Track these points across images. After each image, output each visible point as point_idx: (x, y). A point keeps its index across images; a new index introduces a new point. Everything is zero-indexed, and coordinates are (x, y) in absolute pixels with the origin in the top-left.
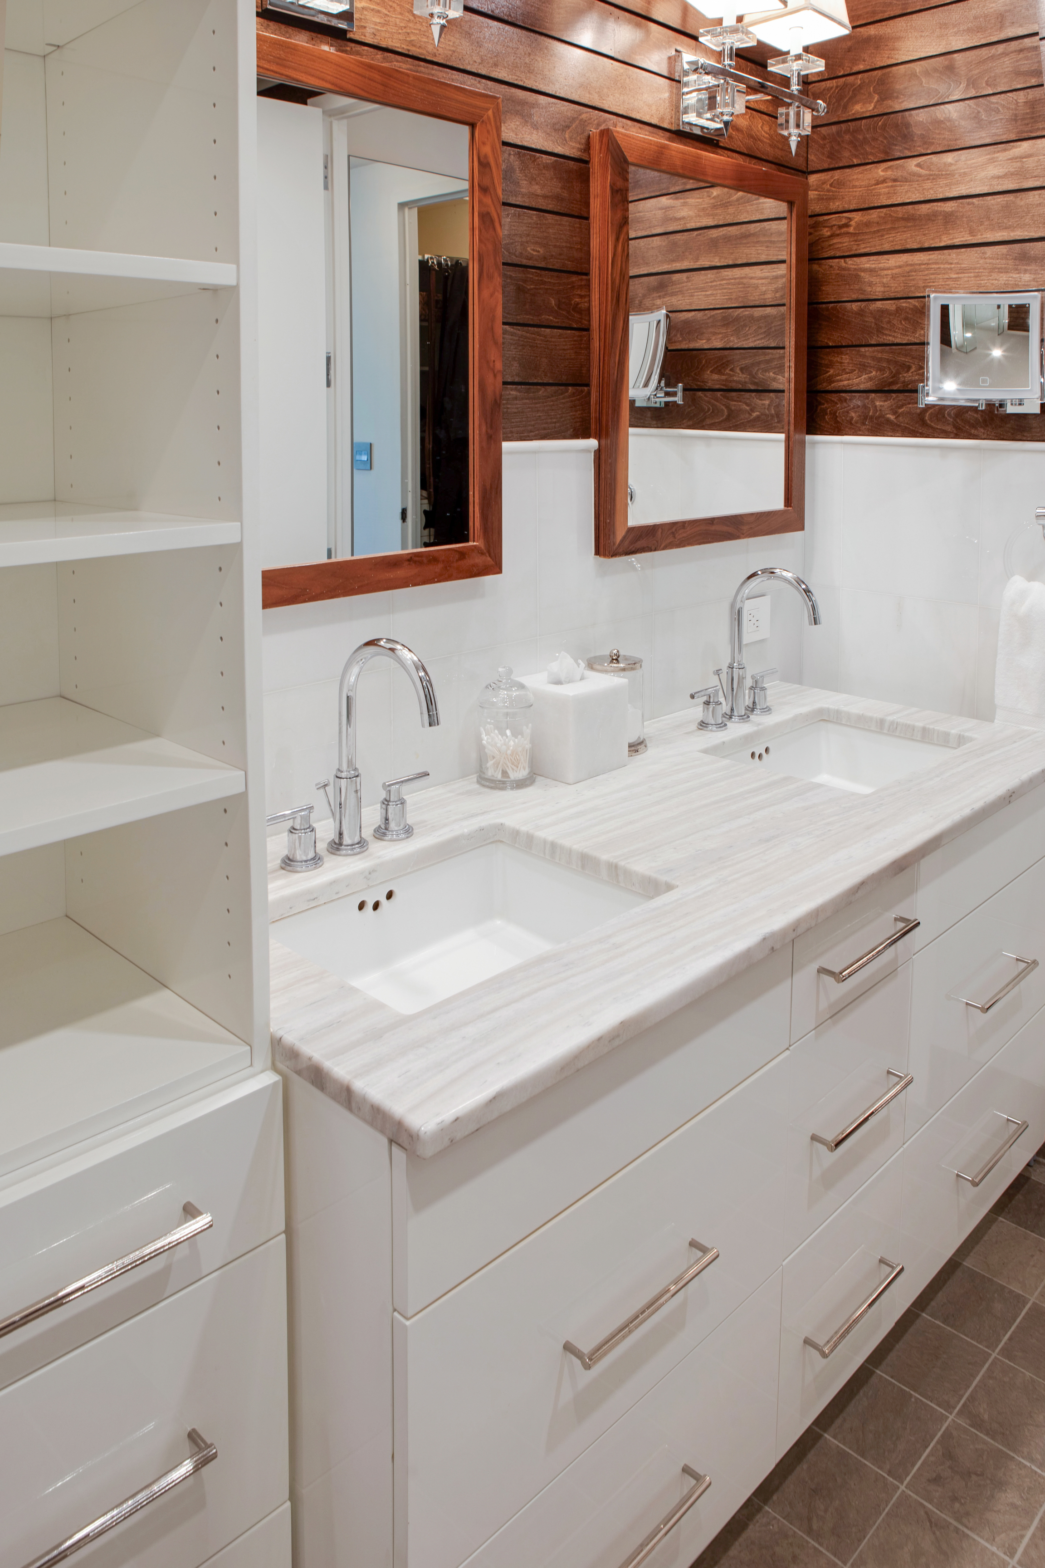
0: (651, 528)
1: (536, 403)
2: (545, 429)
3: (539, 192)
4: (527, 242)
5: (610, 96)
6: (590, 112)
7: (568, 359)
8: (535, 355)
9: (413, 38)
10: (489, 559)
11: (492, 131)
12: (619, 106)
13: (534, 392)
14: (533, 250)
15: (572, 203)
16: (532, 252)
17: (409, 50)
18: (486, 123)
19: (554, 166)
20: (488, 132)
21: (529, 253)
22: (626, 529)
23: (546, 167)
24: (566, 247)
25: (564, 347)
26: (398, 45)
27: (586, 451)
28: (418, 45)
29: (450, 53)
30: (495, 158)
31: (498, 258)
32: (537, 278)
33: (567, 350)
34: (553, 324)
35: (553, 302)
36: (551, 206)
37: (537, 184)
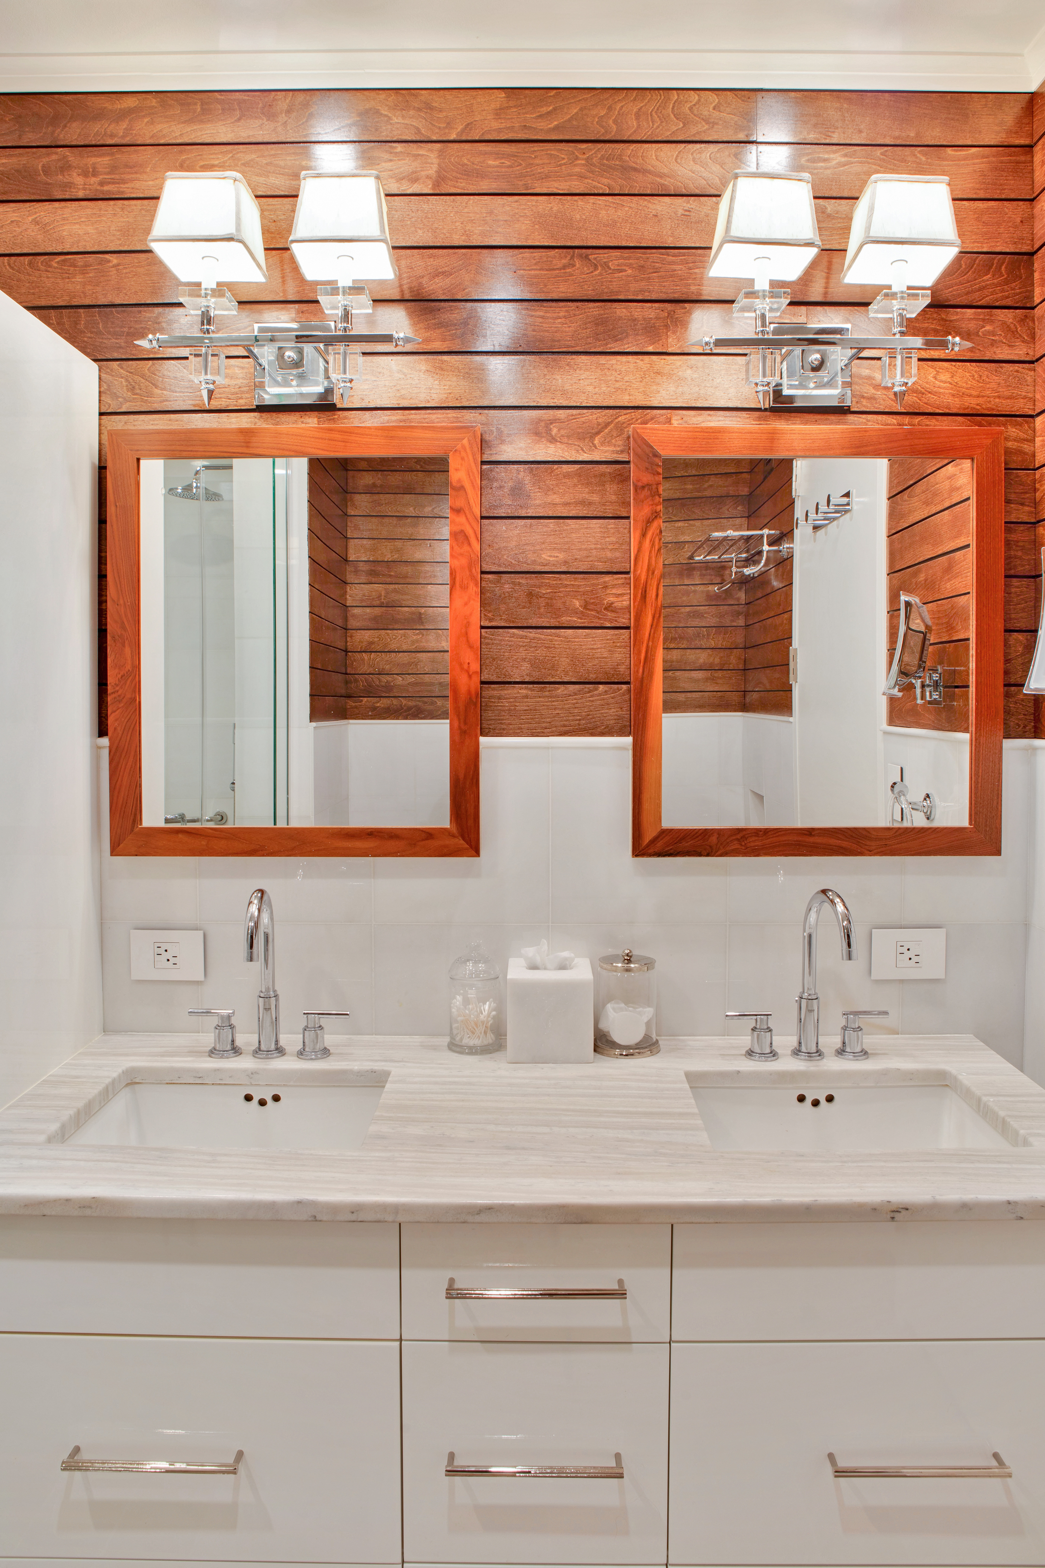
0: (700, 832)
1: (553, 702)
2: (564, 726)
3: (558, 500)
4: (542, 550)
5: (662, 391)
6: (631, 413)
7: (597, 658)
8: (552, 655)
9: (403, 392)
10: (462, 842)
11: (468, 457)
12: (676, 399)
13: (549, 691)
14: (550, 556)
15: (605, 505)
16: (548, 558)
17: (399, 404)
18: (460, 452)
19: (578, 474)
20: (463, 459)
21: (544, 559)
22: (659, 830)
23: (567, 476)
24: (595, 549)
25: (592, 647)
26: (388, 402)
27: (622, 748)
28: (409, 397)
29: (446, 395)
30: (471, 480)
31: (474, 570)
32: (555, 582)
33: (598, 649)
34: (577, 625)
35: (578, 603)
36: (574, 512)
37: (555, 493)
